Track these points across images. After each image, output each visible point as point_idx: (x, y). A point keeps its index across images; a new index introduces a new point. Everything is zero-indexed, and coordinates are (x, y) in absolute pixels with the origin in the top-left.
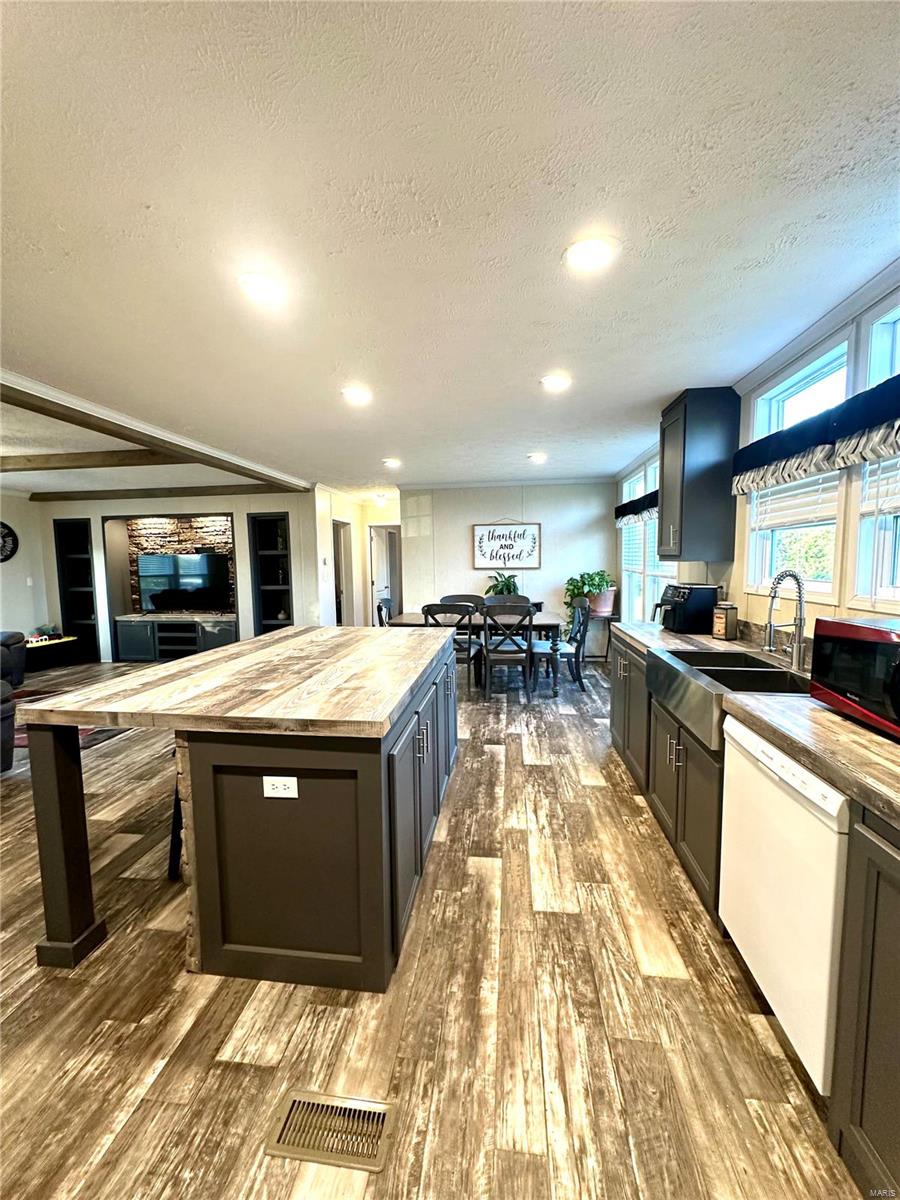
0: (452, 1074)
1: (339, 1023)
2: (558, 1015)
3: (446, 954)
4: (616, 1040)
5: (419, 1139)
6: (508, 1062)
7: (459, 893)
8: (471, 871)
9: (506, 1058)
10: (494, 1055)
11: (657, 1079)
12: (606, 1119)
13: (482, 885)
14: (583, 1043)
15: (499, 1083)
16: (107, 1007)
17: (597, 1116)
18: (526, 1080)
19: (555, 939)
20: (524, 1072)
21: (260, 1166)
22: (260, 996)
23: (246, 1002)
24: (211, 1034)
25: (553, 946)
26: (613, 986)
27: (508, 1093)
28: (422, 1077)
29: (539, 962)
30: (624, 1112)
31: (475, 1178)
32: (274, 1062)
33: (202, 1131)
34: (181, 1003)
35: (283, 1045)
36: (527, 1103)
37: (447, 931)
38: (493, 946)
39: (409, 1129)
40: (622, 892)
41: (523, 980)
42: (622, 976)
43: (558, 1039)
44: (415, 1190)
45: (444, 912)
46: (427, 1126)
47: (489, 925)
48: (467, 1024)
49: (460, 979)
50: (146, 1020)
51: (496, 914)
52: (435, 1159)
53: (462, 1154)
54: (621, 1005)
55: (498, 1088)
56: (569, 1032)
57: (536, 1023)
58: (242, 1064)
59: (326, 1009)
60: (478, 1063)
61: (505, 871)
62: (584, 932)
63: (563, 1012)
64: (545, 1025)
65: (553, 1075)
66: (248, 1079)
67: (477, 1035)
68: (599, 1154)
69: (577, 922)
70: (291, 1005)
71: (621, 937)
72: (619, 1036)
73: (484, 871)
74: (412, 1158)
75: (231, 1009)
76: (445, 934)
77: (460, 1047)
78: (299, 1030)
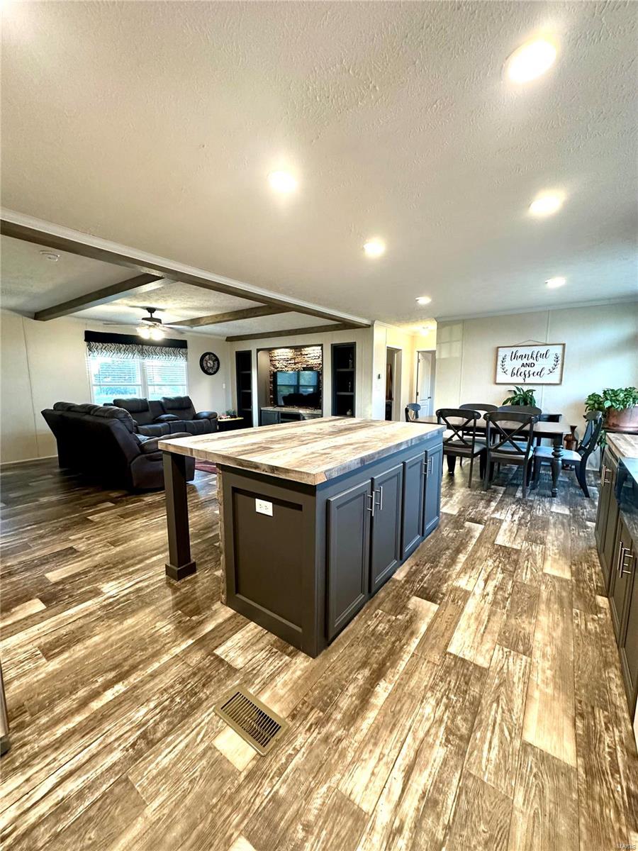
0: (331, 727)
1: (281, 663)
2: (428, 731)
3: (365, 652)
4: (470, 774)
5: (293, 753)
6: (373, 741)
7: (394, 618)
8: (411, 606)
9: (374, 737)
10: (365, 731)
11: (494, 823)
12: (430, 822)
13: (415, 618)
14: (439, 761)
15: (360, 750)
16: (182, 605)
17: (423, 816)
18: (380, 760)
19: (455, 677)
20: (381, 753)
21: (209, 715)
22: (248, 629)
23: (240, 629)
24: (217, 638)
25: (450, 682)
26: (489, 734)
27: (363, 760)
28: (312, 717)
29: (432, 688)
30: (448, 828)
31: (315, 796)
32: (238, 667)
33: (192, 683)
34: (212, 616)
35: (247, 660)
36: (373, 774)
37: (373, 638)
38: (401, 662)
39: (290, 743)
40: (539, 668)
41: (413, 694)
42: (502, 731)
43: (419, 747)
44: (277, 779)
45: (377, 625)
46: (301, 748)
47: (405, 647)
48: (357, 702)
49: (367, 672)
50: (194, 618)
51: (415, 642)
52: (296, 770)
53: (314, 778)
54: (489, 752)
55: (358, 753)
56: (432, 746)
57: (408, 727)
58: (223, 660)
59: (277, 652)
60: (352, 729)
61: (437, 615)
62: (484, 684)
63: (433, 731)
64: (414, 733)
65: (402, 768)
66: (223, 669)
67: (360, 712)
68: (411, 841)
69: (481, 674)
70: (261, 641)
71: (518, 703)
72: (473, 772)
73: (420, 609)
74: (284, 760)
75: (231, 630)
76: (370, 639)
77: (345, 714)
78: (258, 657)
